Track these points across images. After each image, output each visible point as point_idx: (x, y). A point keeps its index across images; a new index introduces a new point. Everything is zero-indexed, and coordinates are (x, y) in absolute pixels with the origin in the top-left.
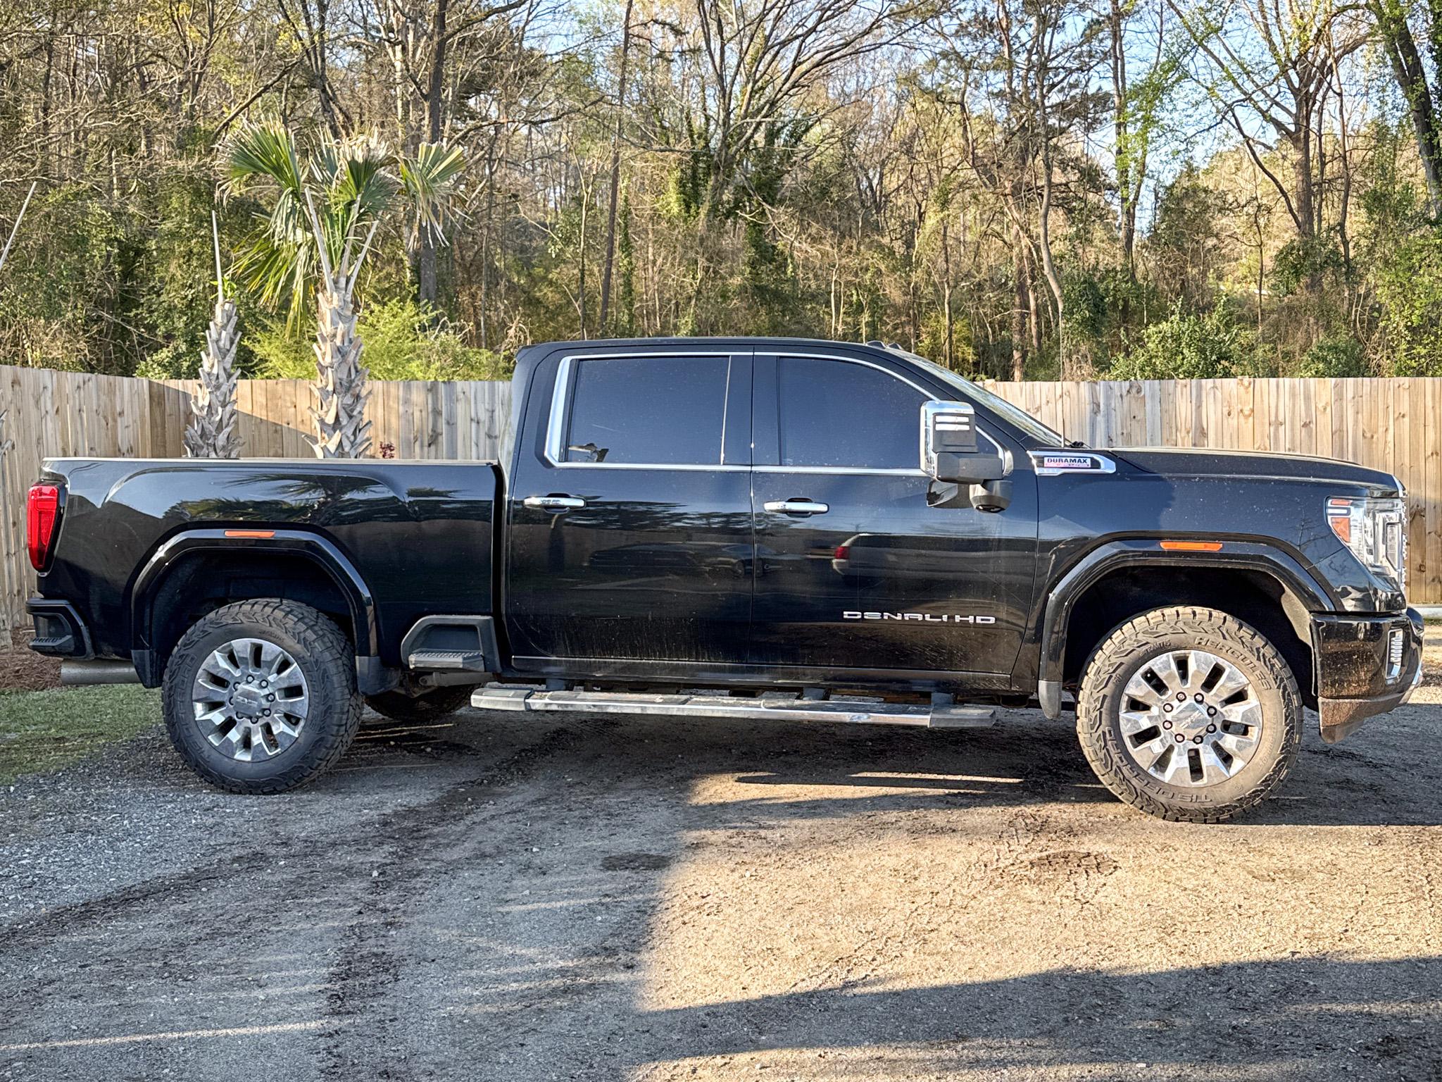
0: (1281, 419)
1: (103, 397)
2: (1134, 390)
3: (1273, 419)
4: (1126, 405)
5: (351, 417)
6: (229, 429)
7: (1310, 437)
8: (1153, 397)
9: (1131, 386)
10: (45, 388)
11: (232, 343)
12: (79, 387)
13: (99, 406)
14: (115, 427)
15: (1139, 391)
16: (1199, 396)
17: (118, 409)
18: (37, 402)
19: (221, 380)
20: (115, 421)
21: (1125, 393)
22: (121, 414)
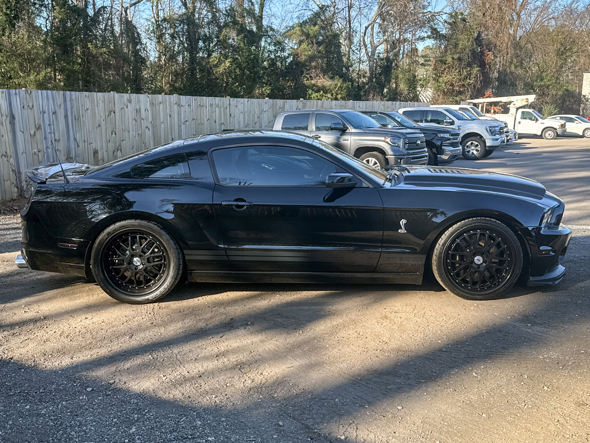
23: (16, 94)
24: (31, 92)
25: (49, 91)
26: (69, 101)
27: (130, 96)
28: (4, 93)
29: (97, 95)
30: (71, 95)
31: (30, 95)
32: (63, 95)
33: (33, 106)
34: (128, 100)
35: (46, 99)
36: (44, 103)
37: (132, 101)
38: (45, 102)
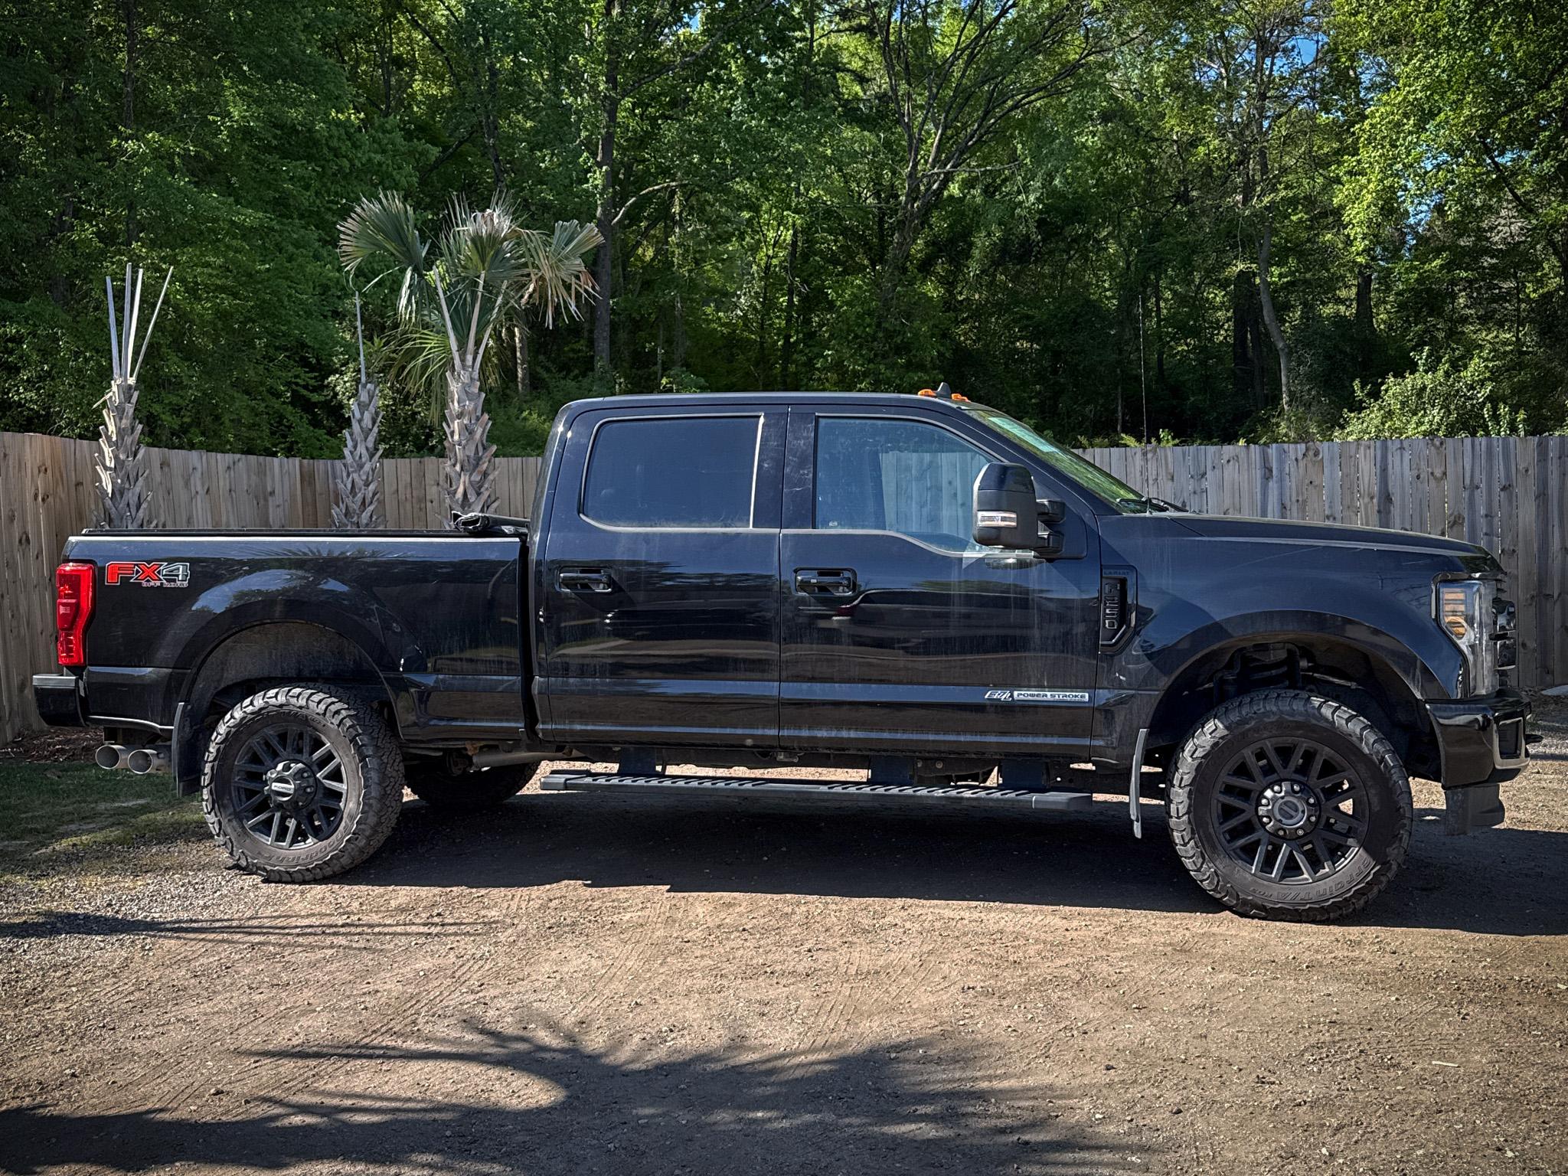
0: (1476, 482)
1: (253, 477)
2: (1311, 453)
3: (1468, 481)
4: (1302, 470)
5: (479, 494)
6: (372, 508)
7: (1510, 501)
8: (1332, 459)
9: (1307, 449)
10: (194, 469)
11: (374, 423)
12: (229, 468)
13: (250, 486)
14: (266, 507)
15: (1316, 454)
16: (1384, 457)
17: (269, 489)
18: (187, 483)
19: (363, 460)
20: (266, 500)
21: (1300, 457)
22: (272, 493)
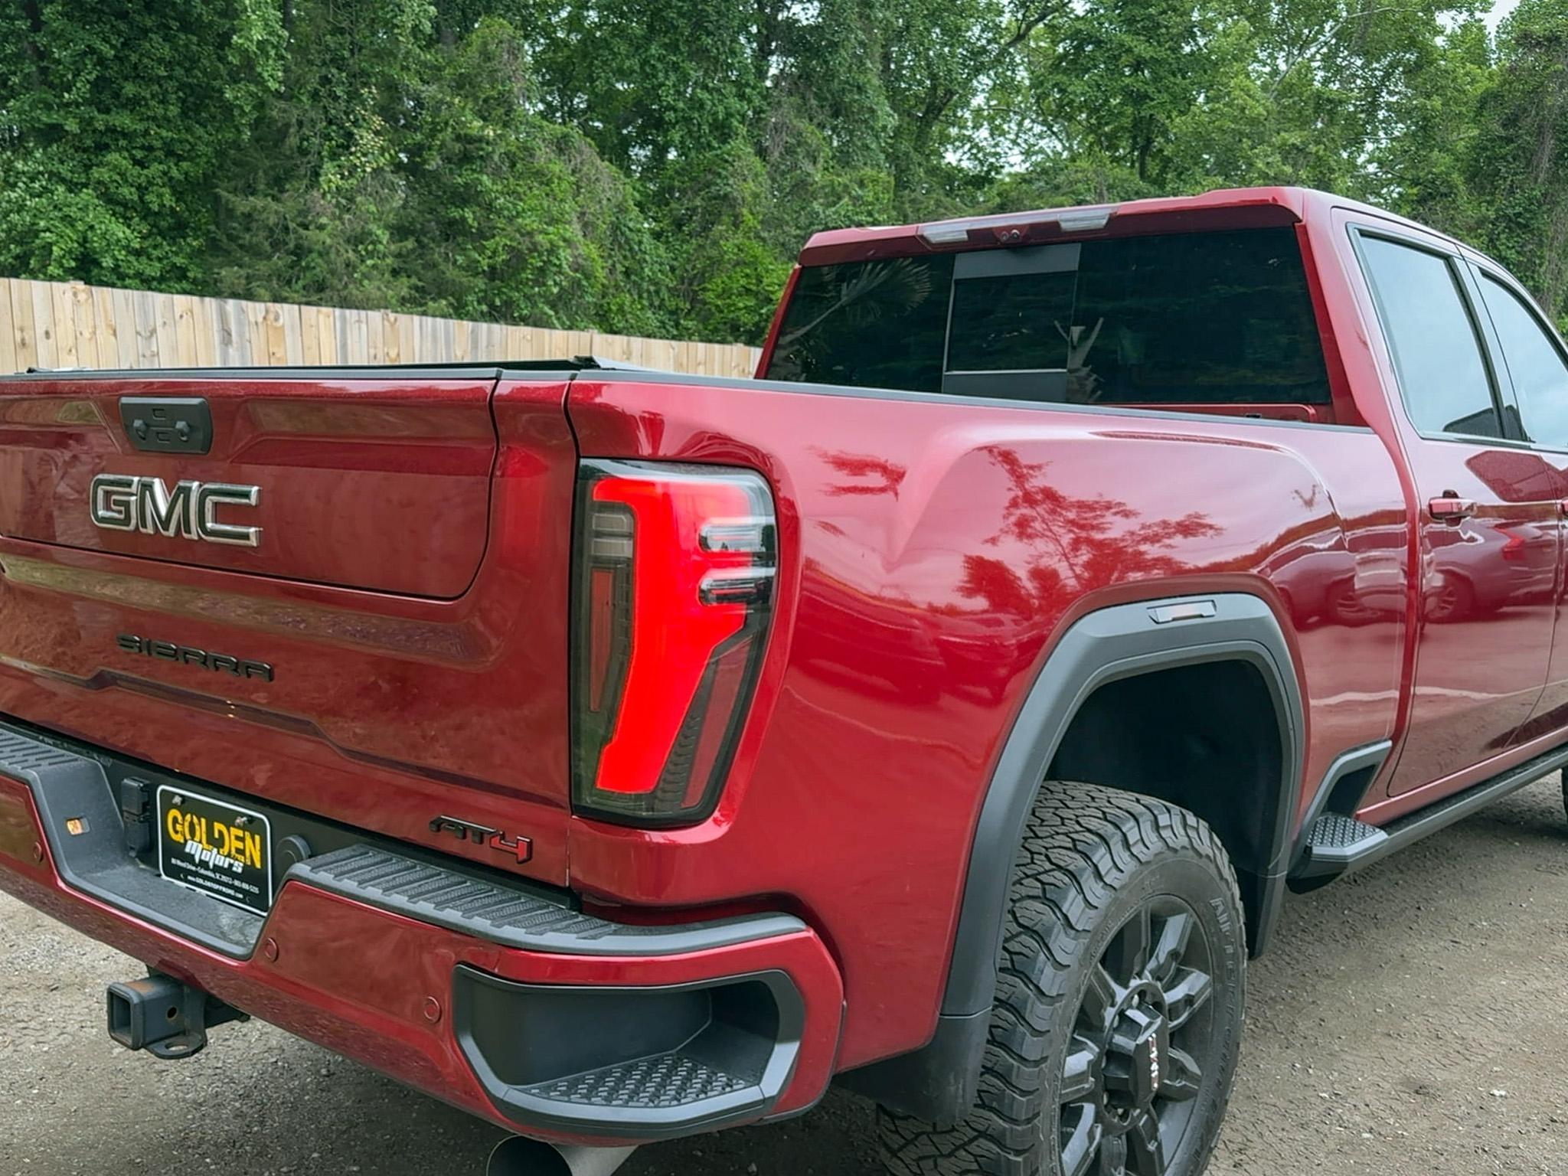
23: (359, 321)
24: (396, 320)
25: (438, 320)
26: (484, 349)
27: (628, 343)
28: (332, 318)
29: (551, 335)
30: (490, 332)
31: (392, 325)
32: (473, 332)
33: (398, 355)
34: (624, 353)
35: (430, 338)
36: (424, 349)
37: (634, 354)
38: (429, 345)
